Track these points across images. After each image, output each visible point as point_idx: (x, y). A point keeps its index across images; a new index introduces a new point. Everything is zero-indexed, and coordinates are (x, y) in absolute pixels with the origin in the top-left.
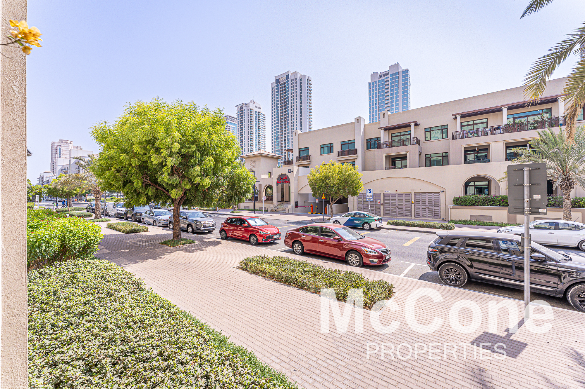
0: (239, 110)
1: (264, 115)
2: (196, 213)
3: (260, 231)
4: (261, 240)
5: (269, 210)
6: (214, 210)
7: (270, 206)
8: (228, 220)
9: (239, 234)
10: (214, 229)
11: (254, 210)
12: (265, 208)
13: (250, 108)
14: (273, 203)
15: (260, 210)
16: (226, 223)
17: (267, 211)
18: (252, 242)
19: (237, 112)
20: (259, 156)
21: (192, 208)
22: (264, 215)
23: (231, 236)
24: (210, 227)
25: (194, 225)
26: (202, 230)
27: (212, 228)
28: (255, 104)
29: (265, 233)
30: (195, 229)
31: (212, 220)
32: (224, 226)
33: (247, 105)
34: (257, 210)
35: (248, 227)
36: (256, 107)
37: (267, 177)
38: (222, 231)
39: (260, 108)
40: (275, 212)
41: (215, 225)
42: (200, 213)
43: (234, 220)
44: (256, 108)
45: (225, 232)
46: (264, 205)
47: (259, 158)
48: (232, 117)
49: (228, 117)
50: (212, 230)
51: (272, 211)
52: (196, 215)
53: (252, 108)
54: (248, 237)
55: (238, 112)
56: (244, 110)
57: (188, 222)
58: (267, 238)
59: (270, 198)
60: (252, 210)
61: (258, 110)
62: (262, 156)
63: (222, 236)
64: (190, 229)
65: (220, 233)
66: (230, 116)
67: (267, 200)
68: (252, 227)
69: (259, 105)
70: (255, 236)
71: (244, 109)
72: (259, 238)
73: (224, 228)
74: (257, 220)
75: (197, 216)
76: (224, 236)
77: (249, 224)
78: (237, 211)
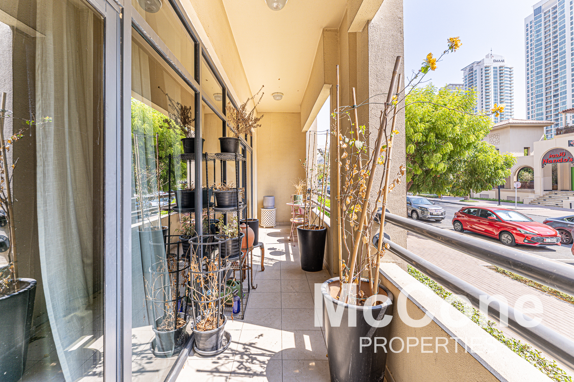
0: (467, 73)
1: (510, 69)
2: (420, 199)
3: (518, 229)
4: (520, 240)
5: (526, 202)
6: (436, 197)
7: (528, 196)
8: (463, 209)
9: (482, 228)
10: (443, 218)
11: (499, 201)
12: (518, 198)
13: (485, 65)
14: (534, 192)
15: (509, 201)
16: (461, 213)
17: (522, 203)
18: (505, 242)
19: (463, 77)
20: (507, 127)
21: (417, 194)
22: (518, 208)
23: (470, 228)
24: (439, 215)
25: (419, 211)
26: (429, 218)
27: (440, 216)
28: (493, 59)
29: (528, 232)
30: (420, 216)
31: (441, 208)
32: (458, 216)
33: (479, 64)
34: (503, 201)
35: (497, 221)
36: (495, 61)
37: (522, 154)
38: (455, 221)
39: (503, 61)
40: (539, 205)
41: (445, 214)
42: (425, 200)
43: (472, 210)
44: (496, 63)
45: (461, 223)
46: (516, 194)
47: (505, 130)
48: (456, 85)
49: (451, 86)
50: (440, 219)
51: (532, 204)
52: (420, 201)
53: (488, 65)
54: (496, 233)
55: (465, 77)
56: (476, 71)
57: (412, 208)
58: (532, 240)
59: (528, 185)
60: (493, 200)
61: (498, 65)
62: (511, 127)
63: (456, 228)
64: (415, 215)
65: (454, 224)
66: (453, 85)
67: (523, 187)
68: (503, 222)
69: (501, 56)
70: (511, 234)
71: (474, 70)
72: (516, 237)
73: (459, 218)
74: (511, 213)
75: (422, 203)
76: (459, 228)
77: (497, 217)
78: (470, 200)
